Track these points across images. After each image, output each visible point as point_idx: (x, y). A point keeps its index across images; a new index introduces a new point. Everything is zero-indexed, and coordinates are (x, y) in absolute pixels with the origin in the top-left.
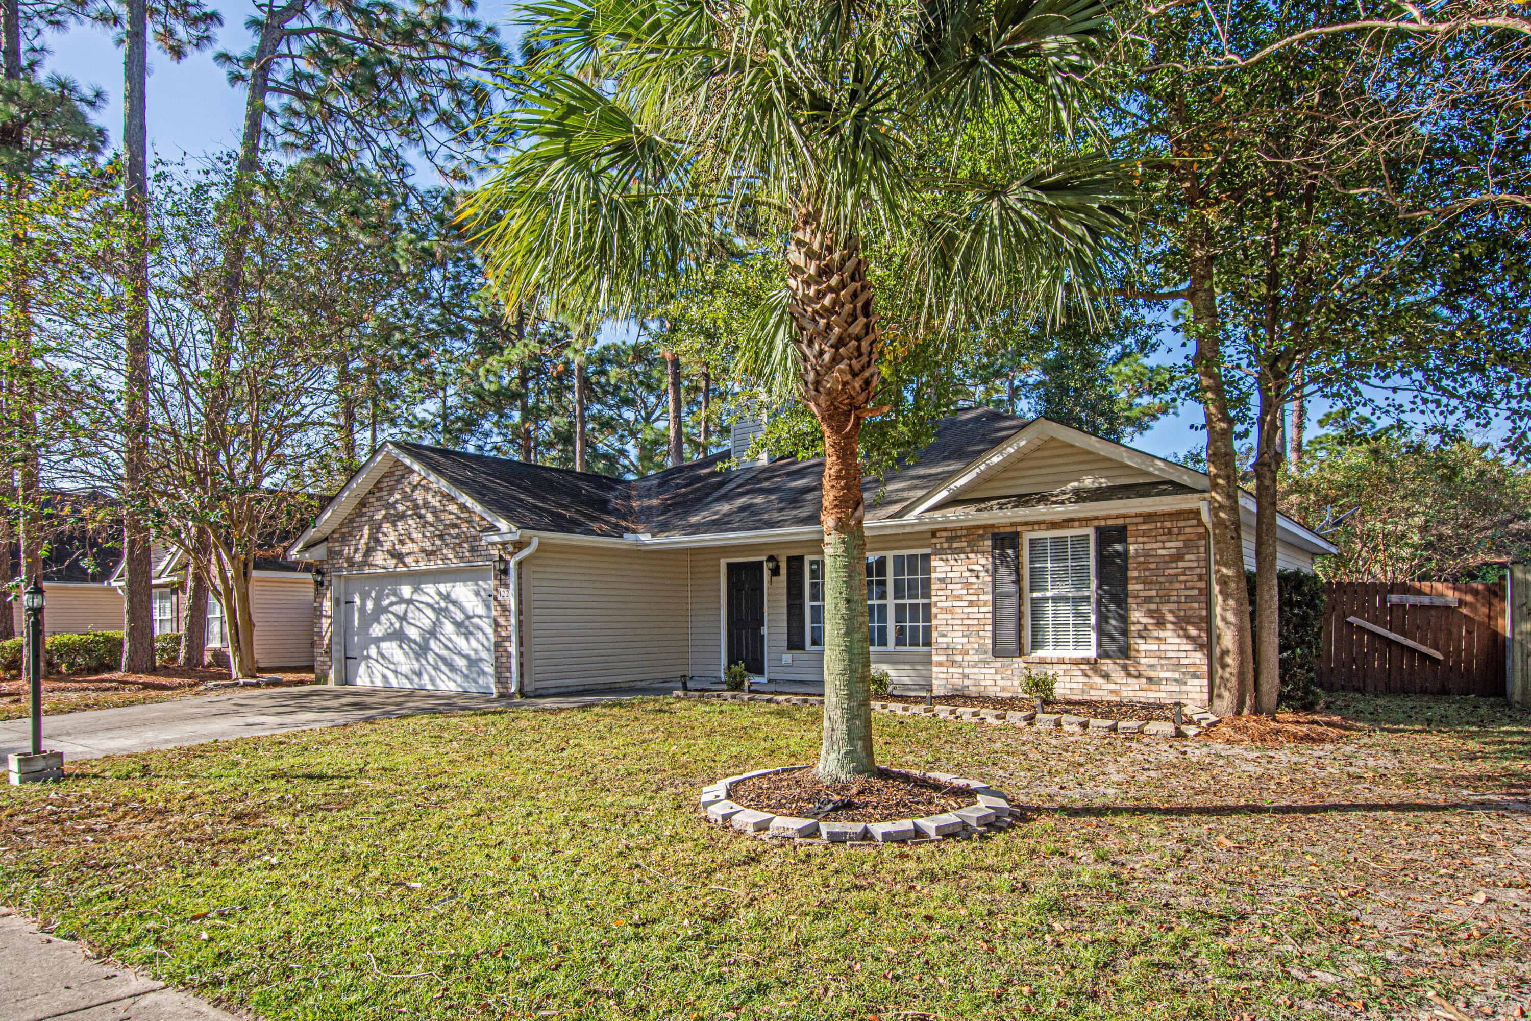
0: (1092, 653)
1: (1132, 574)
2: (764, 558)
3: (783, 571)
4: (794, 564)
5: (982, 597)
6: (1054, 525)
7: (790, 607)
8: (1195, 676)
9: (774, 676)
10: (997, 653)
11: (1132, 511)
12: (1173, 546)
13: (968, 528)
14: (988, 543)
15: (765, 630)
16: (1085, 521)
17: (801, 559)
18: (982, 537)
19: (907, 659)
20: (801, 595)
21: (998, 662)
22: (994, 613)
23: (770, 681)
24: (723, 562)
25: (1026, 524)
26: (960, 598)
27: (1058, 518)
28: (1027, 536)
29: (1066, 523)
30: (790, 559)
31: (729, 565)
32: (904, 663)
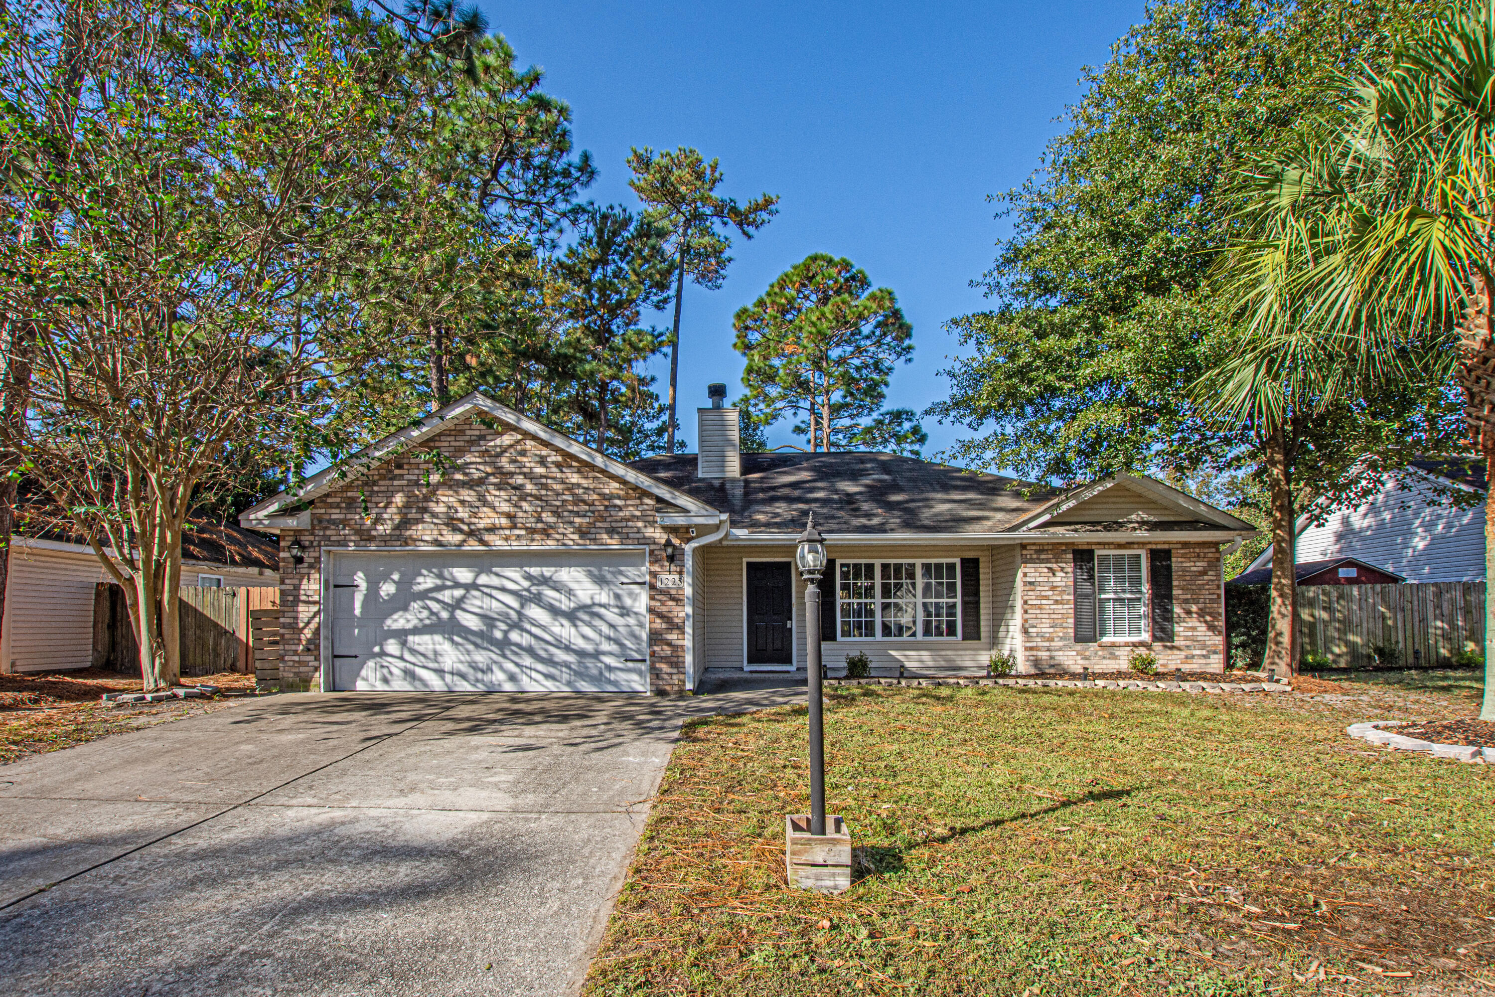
0: (1145, 636)
1: (1175, 583)
5: (1065, 597)
6: (1120, 546)
8: (1215, 653)
10: (1078, 639)
11: (1175, 540)
12: (1201, 565)
13: (1053, 544)
14: (1070, 556)
16: (1141, 544)
17: (834, 561)
18: (1065, 552)
21: (1079, 647)
22: (1075, 609)
24: (744, 561)
25: (1099, 544)
26: (1046, 597)
27: (1123, 541)
28: (1098, 553)
29: (1129, 545)
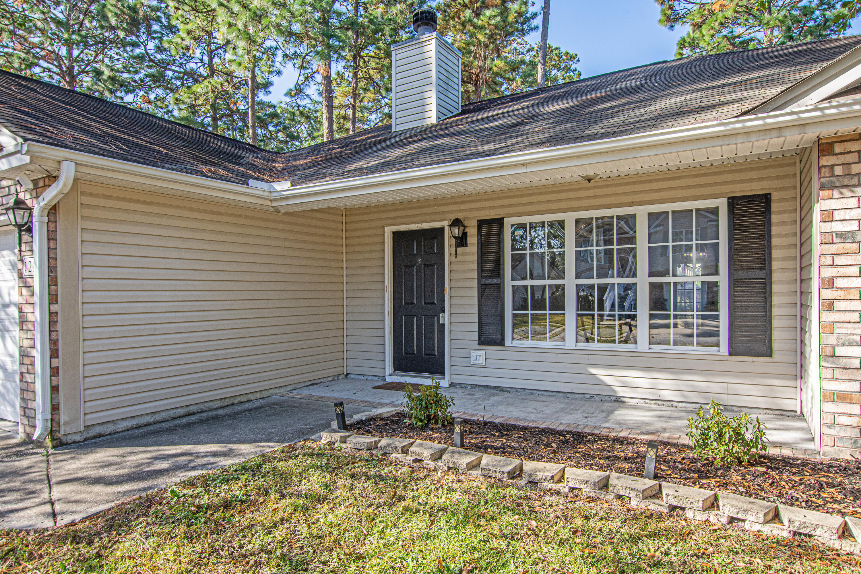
2: (445, 224)
3: (473, 239)
4: (487, 230)
7: (482, 288)
9: (457, 379)
15: (446, 318)
17: (500, 222)
19: (670, 364)
20: (498, 272)
23: (451, 385)
24: (388, 231)
30: (482, 223)
31: (396, 235)
32: (665, 369)
